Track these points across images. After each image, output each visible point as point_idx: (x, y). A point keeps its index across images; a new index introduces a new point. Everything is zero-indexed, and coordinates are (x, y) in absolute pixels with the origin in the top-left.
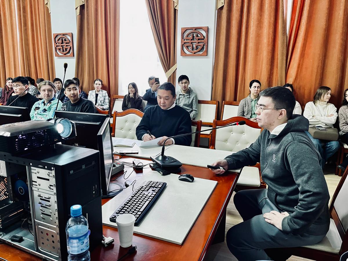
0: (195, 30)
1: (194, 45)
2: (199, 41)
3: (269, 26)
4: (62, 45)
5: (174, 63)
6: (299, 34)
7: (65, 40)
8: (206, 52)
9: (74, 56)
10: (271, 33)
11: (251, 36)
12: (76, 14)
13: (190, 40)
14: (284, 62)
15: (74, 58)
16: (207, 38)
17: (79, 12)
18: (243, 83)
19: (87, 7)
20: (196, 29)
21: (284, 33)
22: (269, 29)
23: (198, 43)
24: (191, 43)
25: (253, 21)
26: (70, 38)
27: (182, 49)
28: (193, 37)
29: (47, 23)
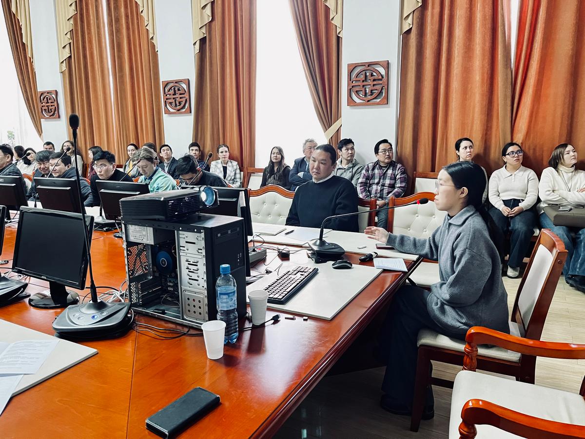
0: (368, 66)
1: (368, 89)
2: (375, 83)
3: (483, 55)
4: (174, 96)
5: (338, 117)
6: (530, 64)
7: (179, 90)
8: (386, 99)
9: (191, 112)
10: (486, 65)
11: (455, 72)
12: (195, 53)
13: (361, 81)
14: (509, 108)
15: (191, 115)
16: (387, 78)
17: (198, 49)
18: (445, 144)
19: (210, 40)
20: (370, 64)
21: (507, 65)
22: (483, 60)
23: (374, 85)
24: (363, 86)
25: (458, 49)
26: (184, 86)
27: (350, 95)
28: (366, 76)
29: (153, 67)
